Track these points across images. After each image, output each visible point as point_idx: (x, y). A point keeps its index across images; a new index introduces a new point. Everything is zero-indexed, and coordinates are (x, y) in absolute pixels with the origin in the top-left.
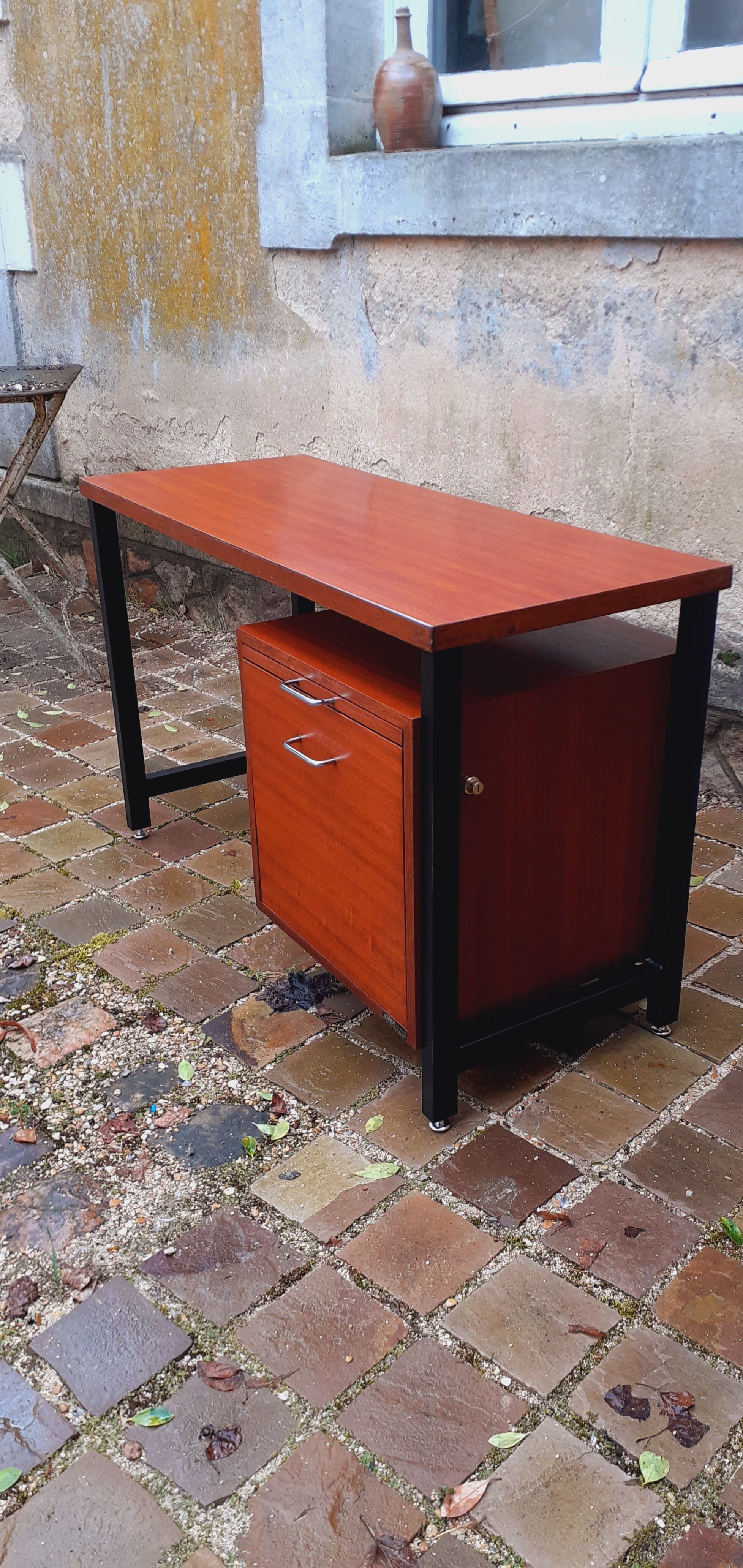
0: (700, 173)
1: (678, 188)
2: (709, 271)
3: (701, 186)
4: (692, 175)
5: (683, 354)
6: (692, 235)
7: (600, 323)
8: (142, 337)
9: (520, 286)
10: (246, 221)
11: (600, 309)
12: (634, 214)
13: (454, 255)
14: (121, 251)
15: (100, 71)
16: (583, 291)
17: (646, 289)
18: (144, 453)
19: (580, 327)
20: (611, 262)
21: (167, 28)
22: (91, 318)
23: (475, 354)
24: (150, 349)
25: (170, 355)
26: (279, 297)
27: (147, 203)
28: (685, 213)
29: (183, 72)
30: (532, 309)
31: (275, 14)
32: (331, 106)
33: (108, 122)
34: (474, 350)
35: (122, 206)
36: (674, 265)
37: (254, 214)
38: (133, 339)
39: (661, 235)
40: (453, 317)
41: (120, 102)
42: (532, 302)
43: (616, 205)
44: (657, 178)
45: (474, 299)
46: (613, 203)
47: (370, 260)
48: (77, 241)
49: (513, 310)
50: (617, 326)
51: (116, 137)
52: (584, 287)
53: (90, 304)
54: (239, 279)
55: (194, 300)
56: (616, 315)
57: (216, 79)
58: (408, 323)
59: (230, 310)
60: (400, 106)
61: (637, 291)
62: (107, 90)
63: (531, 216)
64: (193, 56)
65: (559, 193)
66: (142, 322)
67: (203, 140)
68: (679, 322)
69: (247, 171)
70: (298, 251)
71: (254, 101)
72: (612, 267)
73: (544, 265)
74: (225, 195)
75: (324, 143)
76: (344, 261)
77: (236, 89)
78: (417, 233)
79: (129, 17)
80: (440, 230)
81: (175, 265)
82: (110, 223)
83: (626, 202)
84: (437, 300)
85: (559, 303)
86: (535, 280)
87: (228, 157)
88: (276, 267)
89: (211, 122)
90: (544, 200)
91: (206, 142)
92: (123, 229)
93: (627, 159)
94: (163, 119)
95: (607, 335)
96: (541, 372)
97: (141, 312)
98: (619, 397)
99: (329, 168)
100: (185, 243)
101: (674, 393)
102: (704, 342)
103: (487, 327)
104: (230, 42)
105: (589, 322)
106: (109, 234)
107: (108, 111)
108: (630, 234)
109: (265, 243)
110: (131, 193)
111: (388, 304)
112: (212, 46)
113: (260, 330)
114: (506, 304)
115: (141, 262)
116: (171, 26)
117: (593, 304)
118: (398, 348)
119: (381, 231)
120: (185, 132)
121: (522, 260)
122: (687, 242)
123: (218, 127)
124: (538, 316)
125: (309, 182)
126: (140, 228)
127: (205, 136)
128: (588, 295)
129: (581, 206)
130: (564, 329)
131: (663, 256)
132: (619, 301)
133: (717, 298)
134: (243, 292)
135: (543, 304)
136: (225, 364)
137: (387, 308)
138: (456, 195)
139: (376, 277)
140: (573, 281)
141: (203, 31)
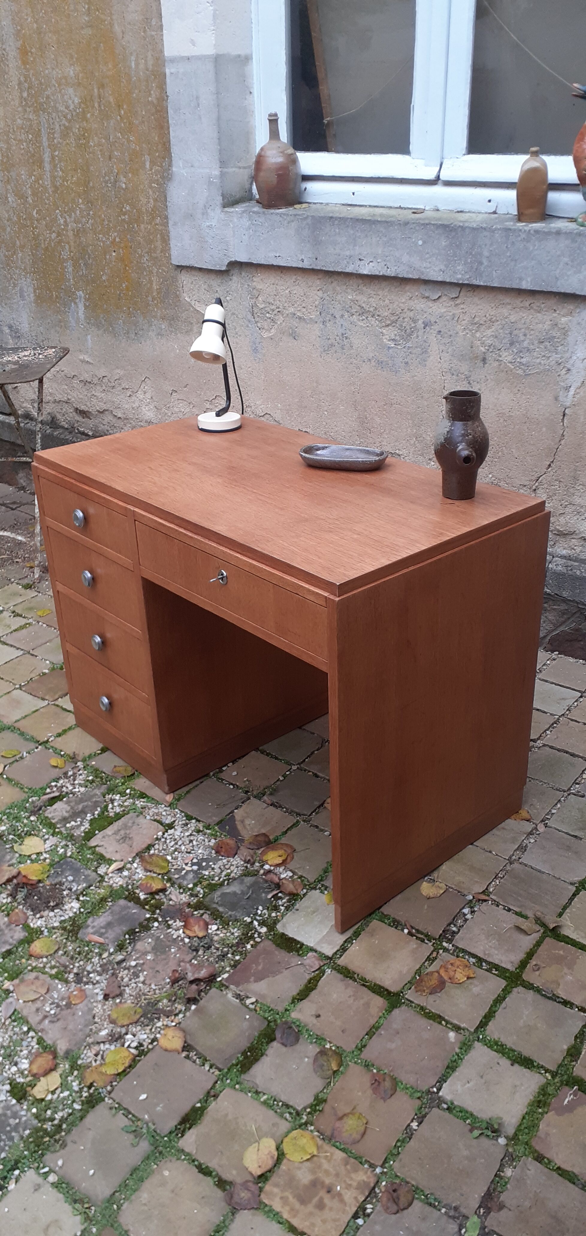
0: (486, 245)
1: (471, 254)
2: (493, 305)
3: (486, 253)
4: (480, 246)
5: (477, 357)
6: (482, 284)
7: (421, 333)
8: (78, 318)
9: (364, 305)
10: (159, 244)
11: (420, 324)
12: (443, 267)
13: (316, 282)
14: (59, 257)
15: (39, 130)
16: (408, 313)
17: (451, 314)
18: (82, 399)
19: (407, 335)
20: (427, 295)
21: (93, 107)
22: (36, 302)
23: (333, 348)
24: (85, 327)
25: (100, 332)
26: (186, 299)
27: (80, 226)
28: (476, 269)
29: (107, 138)
30: (373, 321)
31: (180, 110)
32: (222, 175)
33: (47, 167)
34: (332, 345)
35: (60, 225)
36: (469, 300)
37: (166, 240)
38: (71, 319)
39: (461, 282)
40: (316, 322)
41: (57, 153)
42: (373, 316)
43: (430, 260)
44: (457, 245)
45: (331, 312)
46: (428, 258)
47: (255, 279)
48: (22, 247)
49: (359, 320)
50: (432, 337)
51: (54, 177)
52: (408, 309)
53: (35, 292)
54: (154, 284)
55: (120, 295)
56: (431, 329)
57: (133, 146)
58: (284, 324)
59: (148, 305)
60: (274, 179)
61: (445, 315)
62: (45, 143)
63: (372, 262)
64: (115, 128)
65: (391, 248)
66: (78, 307)
67: (124, 186)
68: (473, 335)
69: (159, 211)
70: (200, 269)
71: (164, 164)
72: (427, 297)
73: (380, 292)
74: (142, 226)
75: (219, 200)
76: (235, 278)
77: (149, 155)
78: (289, 265)
79: (63, 96)
80: (306, 265)
81: (103, 270)
82: (50, 237)
83: (437, 258)
84: (304, 310)
85: (392, 319)
86: (374, 302)
87: (144, 200)
88: (183, 278)
89: (130, 175)
90: (380, 252)
91: (126, 188)
92: (60, 242)
93: (436, 232)
94: (92, 168)
95: (425, 341)
96: (380, 363)
97: (77, 301)
98: (434, 382)
99: (222, 216)
100: (111, 255)
101: (471, 382)
102: (491, 350)
103: (341, 331)
104: (143, 122)
105: (413, 332)
106: (49, 244)
107: (47, 157)
108: (440, 279)
109: (175, 262)
110: (67, 217)
111: (268, 309)
112: (130, 124)
113: (172, 320)
114: (354, 316)
115: (76, 265)
116: (96, 105)
117: (415, 321)
118: (277, 340)
119: (263, 262)
120: (110, 180)
121: (364, 288)
122: (478, 287)
123: (135, 180)
124: (377, 326)
125: (208, 224)
126: (75, 242)
127: (125, 183)
128: (411, 314)
129: (405, 258)
130: (396, 335)
131: (461, 294)
132: (433, 320)
133: (499, 323)
134: (158, 293)
135: (380, 319)
136: (145, 341)
137: (268, 313)
138: (317, 243)
139: (259, 291)
140: (402, 305)
141: (122, 112)
